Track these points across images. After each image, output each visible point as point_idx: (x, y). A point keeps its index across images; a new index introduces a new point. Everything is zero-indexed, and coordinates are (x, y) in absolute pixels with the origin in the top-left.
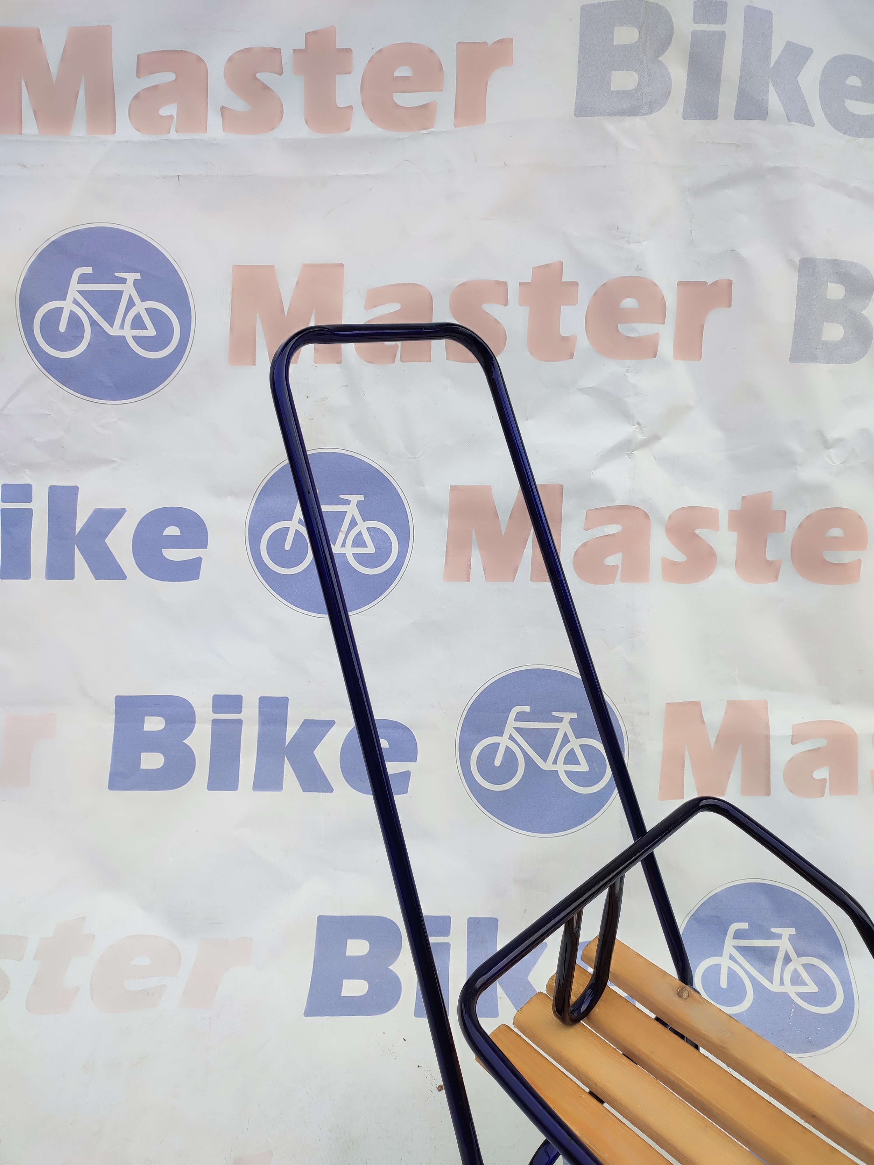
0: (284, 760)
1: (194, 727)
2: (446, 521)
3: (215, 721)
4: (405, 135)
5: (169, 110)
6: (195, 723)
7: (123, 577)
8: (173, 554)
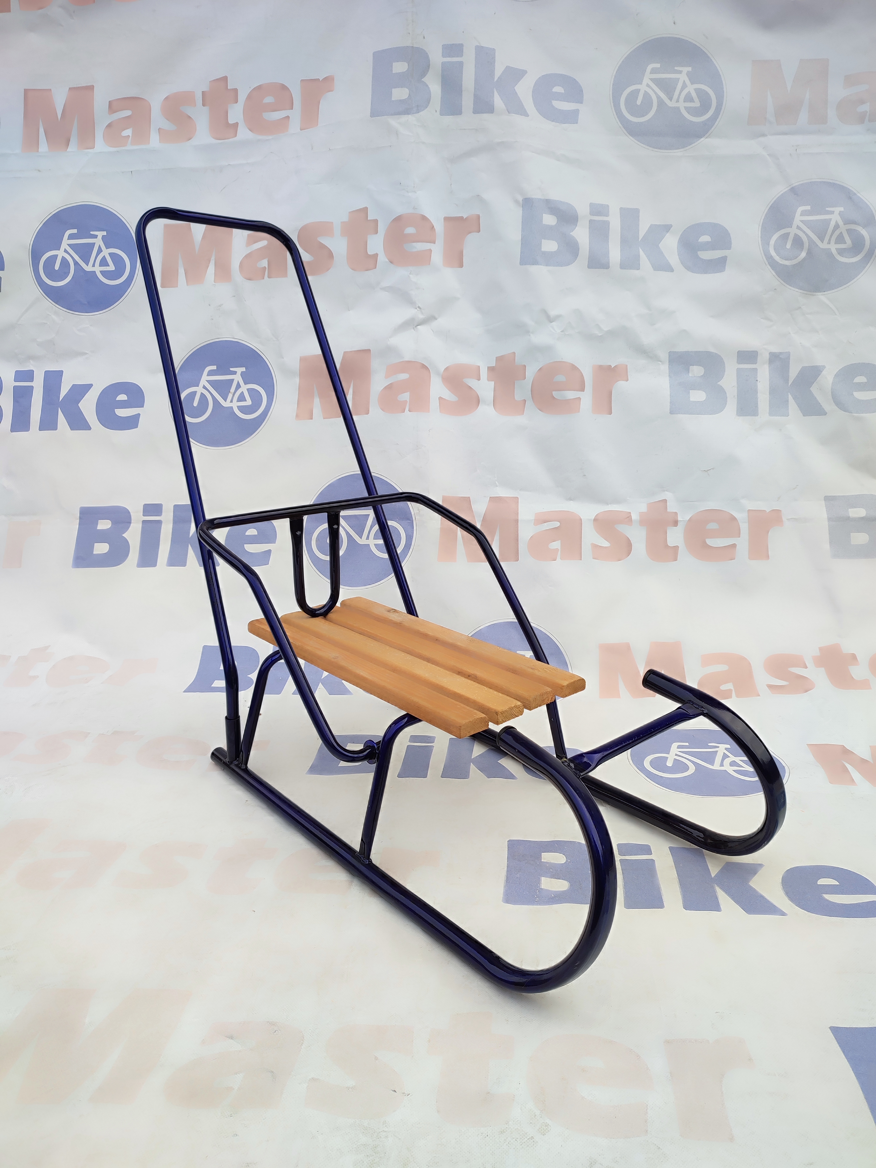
0: (188, 547)
1: (130, 525)
2: (297, 380)
3: (144, 522)
4: (270, 137)
5: (128, 132)
6: (130, 523)
7: (89, 428)
8: (122, 413)
